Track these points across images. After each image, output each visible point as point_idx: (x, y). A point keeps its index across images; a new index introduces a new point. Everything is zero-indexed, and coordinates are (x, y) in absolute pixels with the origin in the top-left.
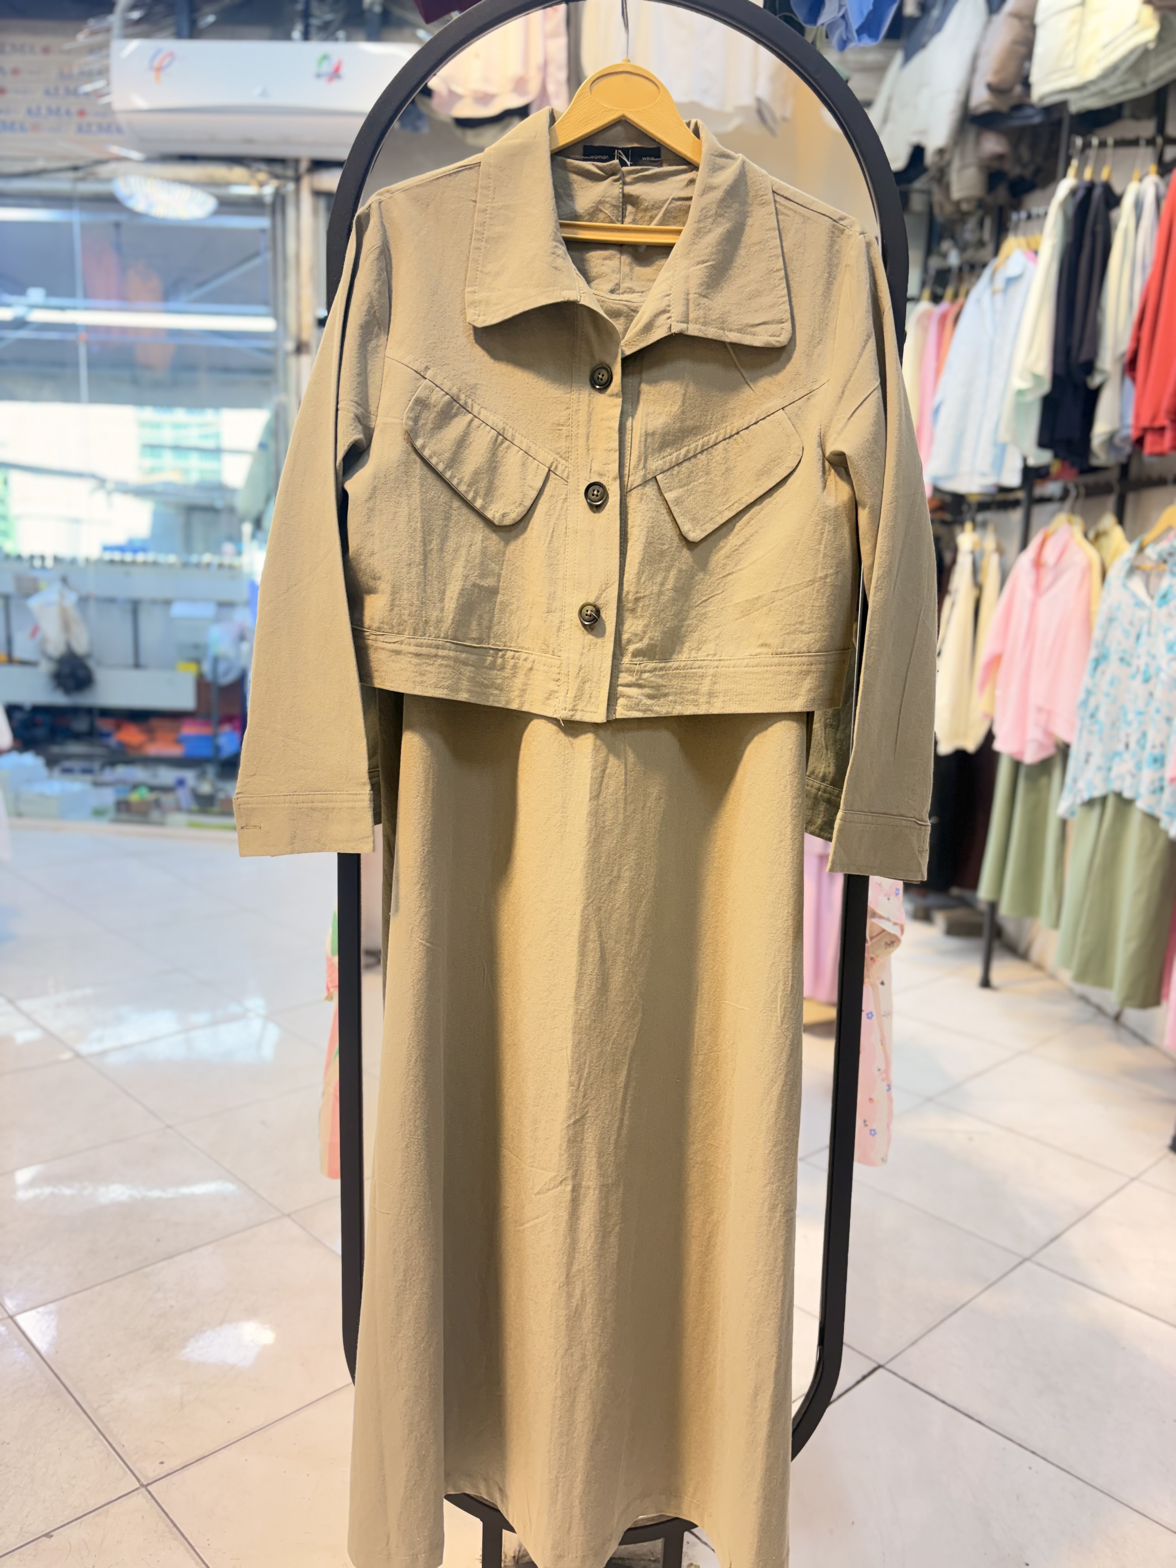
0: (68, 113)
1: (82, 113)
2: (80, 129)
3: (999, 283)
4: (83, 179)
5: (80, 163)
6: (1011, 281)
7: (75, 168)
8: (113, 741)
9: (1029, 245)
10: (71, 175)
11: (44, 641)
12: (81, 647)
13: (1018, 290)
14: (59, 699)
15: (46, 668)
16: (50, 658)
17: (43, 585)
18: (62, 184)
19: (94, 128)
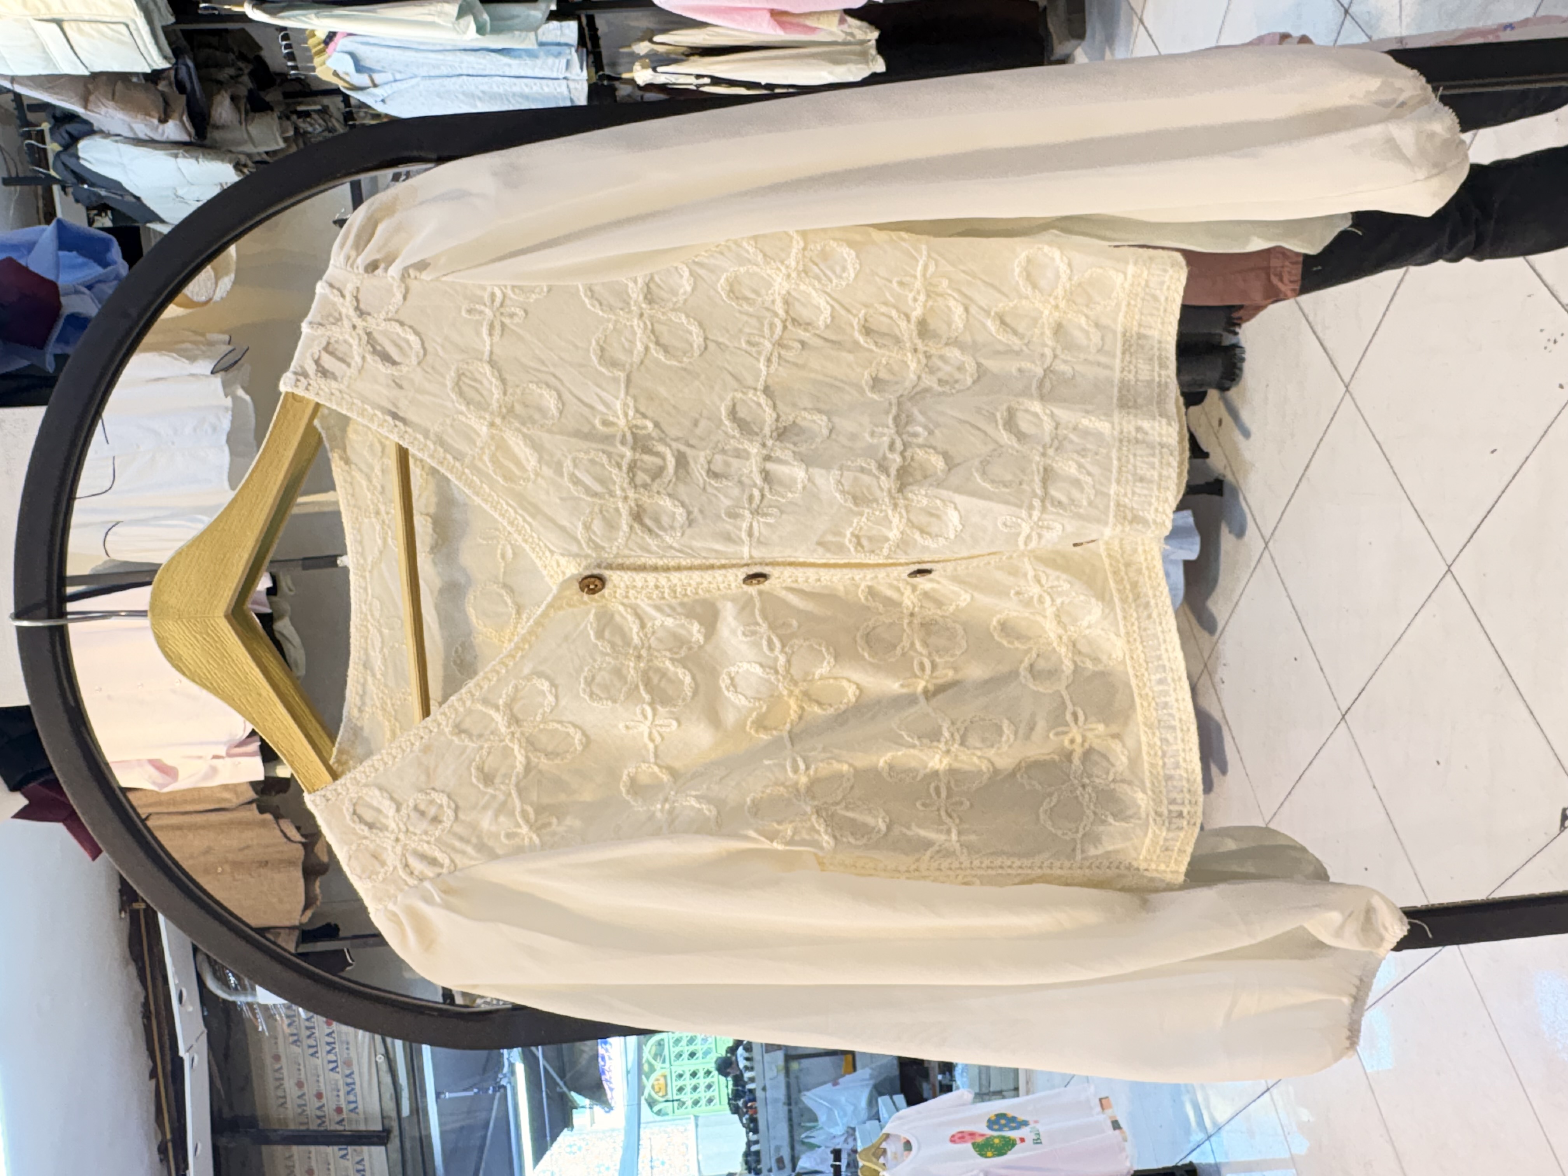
6: (360, 68)
9: (321, 52)
13: (368, 55)
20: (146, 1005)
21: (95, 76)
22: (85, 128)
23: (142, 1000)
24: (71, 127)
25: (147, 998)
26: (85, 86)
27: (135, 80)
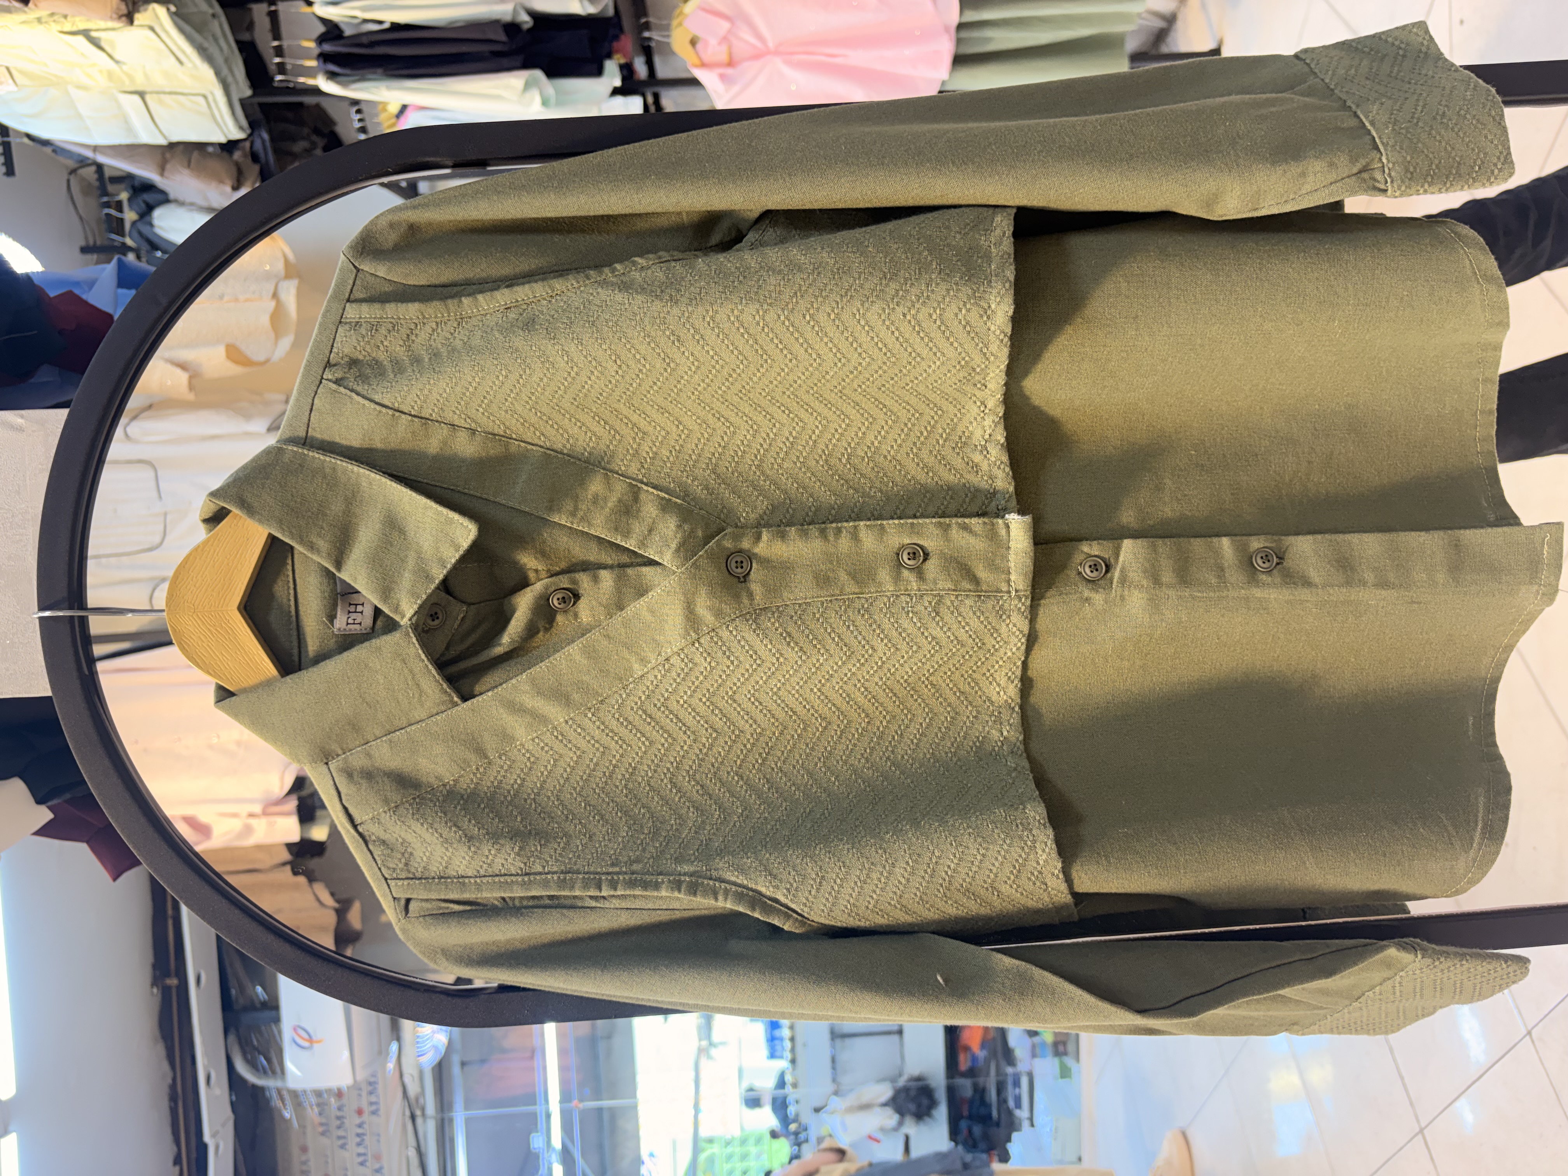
0: (360, 1126)
1: (360, 1112)
2: (374, 1113)
4: (423, 1110)
5: (408, 1113)
7: (413, 1117)
8: (981, 1054)
10: (419, 1121)
11: (882, 1130)
12: (885, 1092)
14: (942, 1112)
15: (911, 1128)
16: (900, 1124)
18: (429, 1129)
19: (373, 1099)
20: (173, 1087)
21: (172, 146)
22: (160, 197)
23: (170, 1081)
24: (149, 197)
25: (174, 1080)
26: (163, 155)
27: (210, 149)
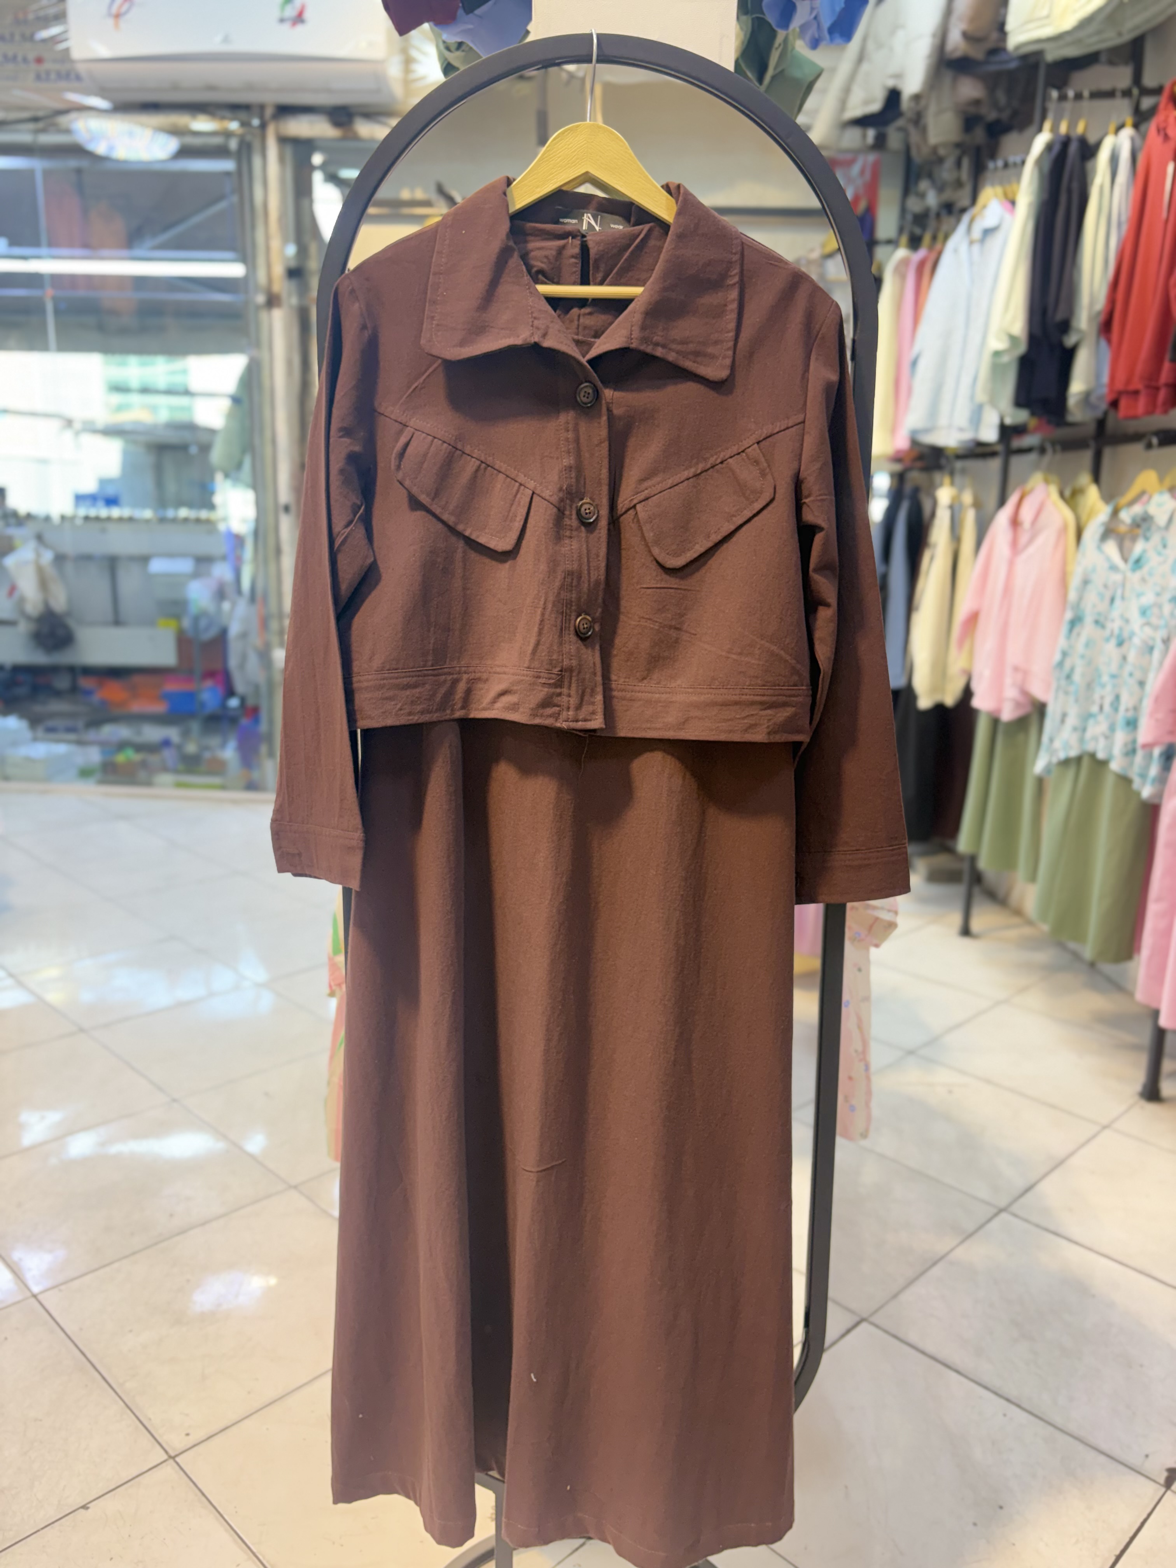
0: (25, 60)
1: (39, 60)
2: (38, 77)
3: (977, 233)
4: (44, 131)
5: (40, 114)
6: (988, 232)
7: (35, 119)
8: (96, 698)
9: (1006, 195)
10: (31, 126)
11: (22, 600)
12: (59, 603)
13: (995, 242)
14: (40, 658)
15: (24, 627)
16: (28, 618)
17: (17, 542)
18: (23, 136)
19: (53, 76)
